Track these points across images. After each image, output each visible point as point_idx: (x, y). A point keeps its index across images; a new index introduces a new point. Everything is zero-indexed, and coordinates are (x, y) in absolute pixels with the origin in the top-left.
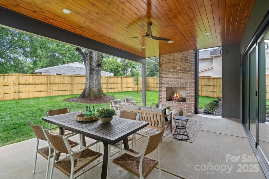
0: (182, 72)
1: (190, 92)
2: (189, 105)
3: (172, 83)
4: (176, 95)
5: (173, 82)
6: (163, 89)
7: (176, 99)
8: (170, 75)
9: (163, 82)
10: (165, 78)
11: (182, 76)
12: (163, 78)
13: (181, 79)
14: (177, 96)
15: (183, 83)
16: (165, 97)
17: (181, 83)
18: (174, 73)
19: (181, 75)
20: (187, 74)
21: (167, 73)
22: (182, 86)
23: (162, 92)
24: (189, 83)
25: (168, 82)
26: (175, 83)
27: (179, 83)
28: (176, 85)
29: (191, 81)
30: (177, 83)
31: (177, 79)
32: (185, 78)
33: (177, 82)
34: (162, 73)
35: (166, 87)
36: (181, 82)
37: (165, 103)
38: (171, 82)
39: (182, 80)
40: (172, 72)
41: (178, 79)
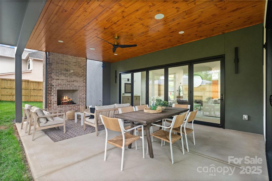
0: (76, 76)
1: (83, 94)
3: (65, 86)
4: (65, 98)
5: (66, 84)
6: (53, 92)
7: (65, 103)
8: (63, 77)
9: (53, 84)
10: (56, 79)
11: (75, 80)
12: (54, 79)
13: (74, 82)
15: (76, 86)
17: (74, 86)
18: (67, 75)
19: (74, 78)
20: (80, 78)
21: (59, 75)
22: (75, 88)
23: (52, 95)
24: (82, 86)
25: (60, 84)
26: (68, 86)
27: (72, 86)
28: (69, 88)
29: (83, 85)
30: (70, 86)
31: (70, 82)
32: (78, 82)
33: (70, 85)
34: (52, 74)
35: (58, 90)
36: (74, 85)
38: (64, 84)
39: (75, 84)
40: (65, 75)
41: (71, 82)
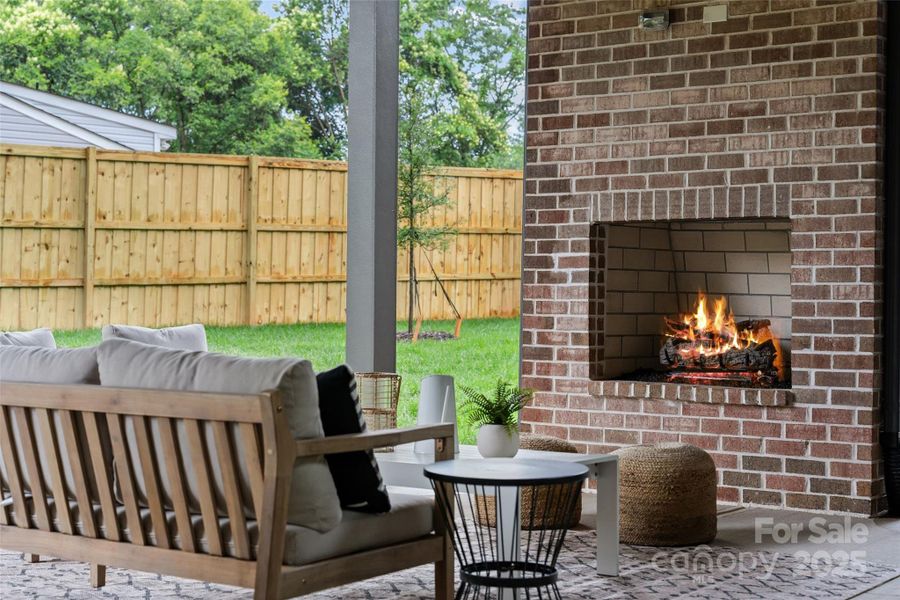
0: (758, 57)
1: (832, 275)
2: (817, 415)
3: (654, 182)
4: (702, 320)
5: (659, 164)
6: (562, 247)
7: (700, 365)
8: (636, 94)
9: (565, 170)
10: (584, 121)
11: (749, 102)
12: (567, 122)
13: (737, 127)
14: (718, 325)
15: (762, 176)
16: (577, 338)
17: (744, 177)
18: (677, 64)
19: (742, 84)
20: (805, 70)
21: (606, 71)
22: (752, 204)
23: (554, 279)
24: (825, 173)
25: (613, 167)
26: (678, 181)
27: (720, 179)
28: (690, 195)
29: (842, 155)
30: (703, 179)
31: (697, 130)
32: (778, 124)
33: (696, 163)
34: (553, 76)
35: (597, 229)
36: (739, 160)
37: (584, 402)
38: (643, 166)
39: (756, 149)
40: (650, 64)
41: (714, 128)
